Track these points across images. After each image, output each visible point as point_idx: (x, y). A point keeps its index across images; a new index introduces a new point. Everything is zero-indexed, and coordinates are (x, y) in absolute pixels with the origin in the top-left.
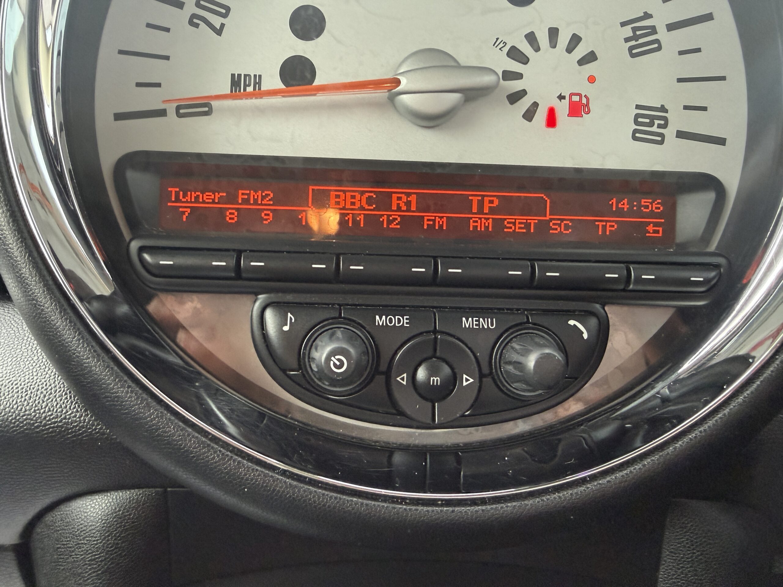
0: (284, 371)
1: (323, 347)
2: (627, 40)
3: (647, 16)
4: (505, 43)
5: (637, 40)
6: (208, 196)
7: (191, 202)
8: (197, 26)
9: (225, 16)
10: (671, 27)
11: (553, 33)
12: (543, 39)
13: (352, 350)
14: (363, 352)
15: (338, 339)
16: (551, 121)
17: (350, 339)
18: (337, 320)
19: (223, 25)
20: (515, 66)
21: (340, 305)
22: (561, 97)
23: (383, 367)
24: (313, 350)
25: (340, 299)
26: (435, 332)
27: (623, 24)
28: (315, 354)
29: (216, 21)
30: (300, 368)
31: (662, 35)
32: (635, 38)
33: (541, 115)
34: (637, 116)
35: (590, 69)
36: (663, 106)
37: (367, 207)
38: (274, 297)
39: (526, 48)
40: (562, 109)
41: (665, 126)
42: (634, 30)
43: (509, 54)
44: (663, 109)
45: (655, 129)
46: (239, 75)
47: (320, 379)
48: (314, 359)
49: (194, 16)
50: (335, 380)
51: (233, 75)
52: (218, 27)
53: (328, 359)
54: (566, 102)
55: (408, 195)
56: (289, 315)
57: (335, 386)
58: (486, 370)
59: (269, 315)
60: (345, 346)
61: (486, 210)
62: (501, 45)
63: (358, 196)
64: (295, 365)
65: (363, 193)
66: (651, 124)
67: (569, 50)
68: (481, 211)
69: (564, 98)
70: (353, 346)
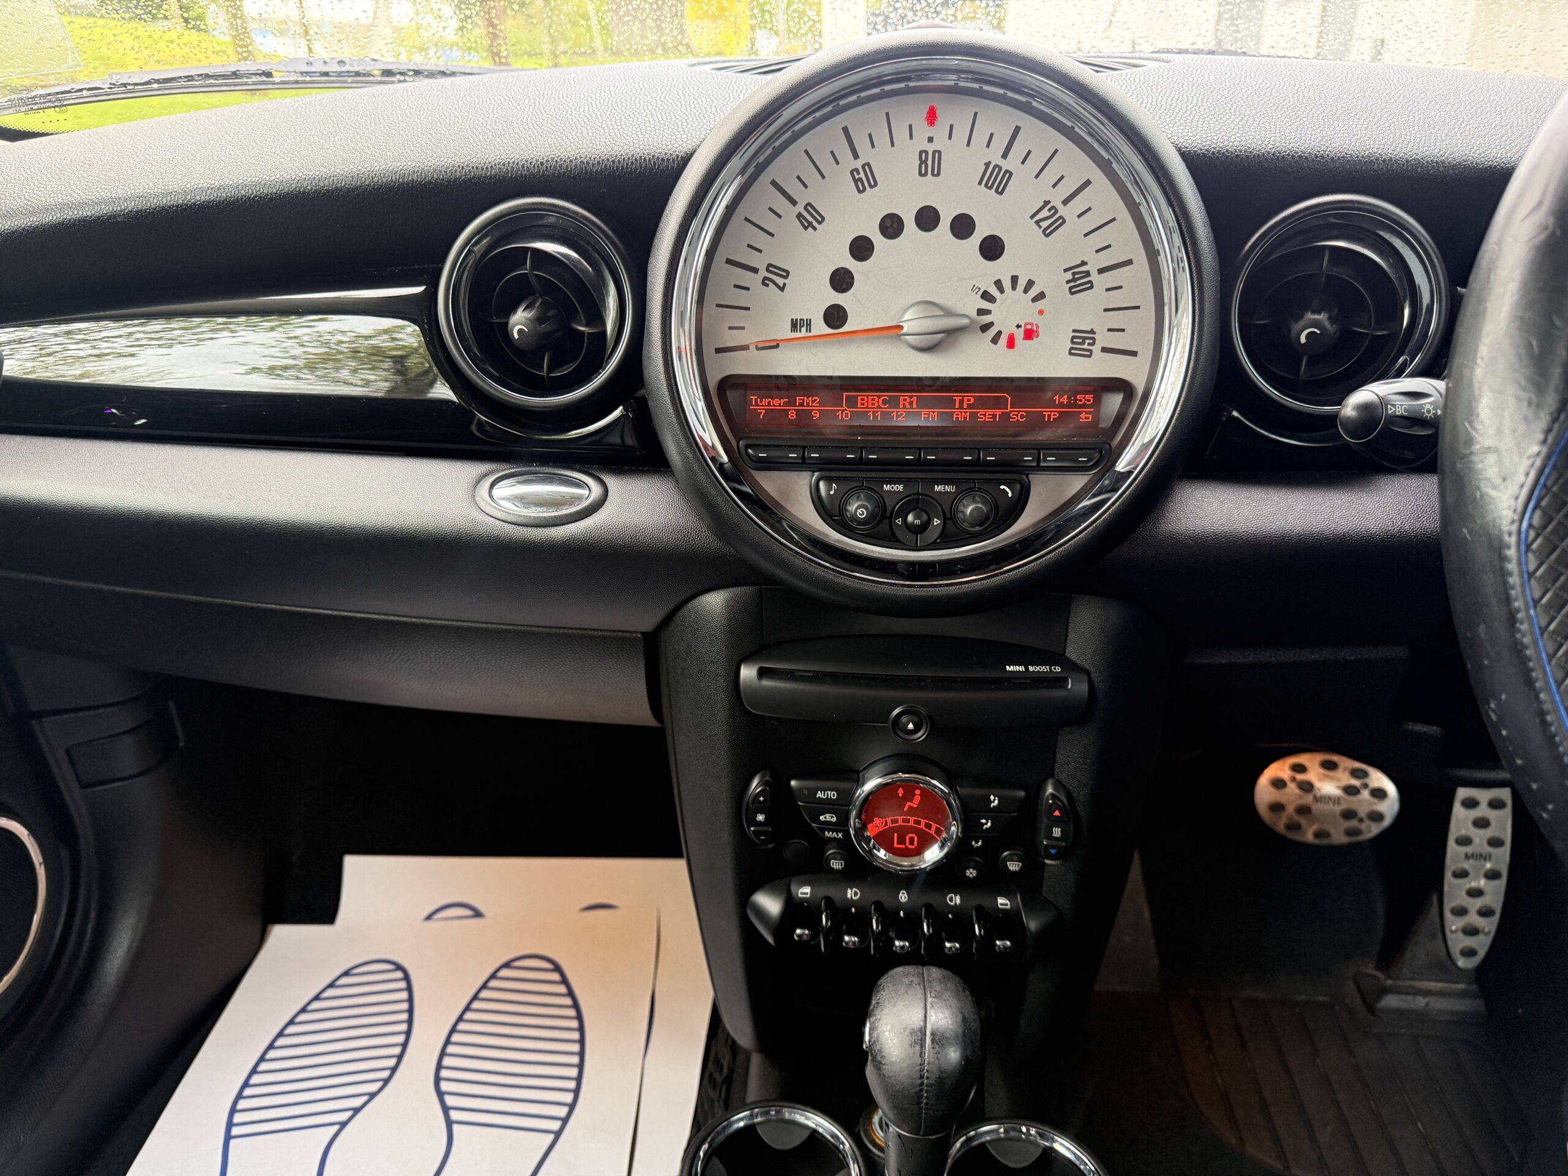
0: (831, 517)
1: (853, 504)
2: (1068, 282)
3: (1084, 263)
4: (980, 289)
5: (1075, 282)
6: (776, 401)
7: (765, 406)
8: (767, 285)
9: (786, 277)
10: (1101, 271)
11: (1014, 280)
12: (1007, 284)
13: (869, 506)
14: (876, 507)
15: (861, 500)
16: (1011, 344)
17: (869, 499)
18: (861, 488)
19: (785, 284)
20: (986, 305)
21: (863, 478)
22: (1018, 326)
23: (888, 514)
24: (848, 505)
25: (863, 474)
26: (919, 494)
27: (1066, 270)
28: (849, 508)
29: (780, 281)
30: (840, 515)
31: (1094, 277)
32: (1074, 280)
33: (1003, 340)
34: (1073, 337)
35: (1040, 304)
36: (1092, 330)
37: (882, 406)
38: (824, 474)
39: (994, 291)
40: (1019, 334)
41: (1093, 344)
42: (1074, 274)
43: (982, 297)
44: (1092, 332)
45: (1085, 346)
46: (796, 320)
47: (851, 522)
48: (848, 510)
49: (765, 278)
50: (860, 522)
51: (792, 320)
52: (782, 286)
53: (856, 510)
54: (1022, 330)
55: (911, 397)
56: (834, 485)
57: (859, 525)
58: (948, 516)
59: (822, 484)
60: (865, 503)
61: (965, 407)
62: (977, 290)
63: (876, 399)
64: (837, 513)
65: (879, 397)
66: (1083, 343)
67: (1026, 291)
68: (961, 407)
69: (1020, 326)
70: (870, 503)
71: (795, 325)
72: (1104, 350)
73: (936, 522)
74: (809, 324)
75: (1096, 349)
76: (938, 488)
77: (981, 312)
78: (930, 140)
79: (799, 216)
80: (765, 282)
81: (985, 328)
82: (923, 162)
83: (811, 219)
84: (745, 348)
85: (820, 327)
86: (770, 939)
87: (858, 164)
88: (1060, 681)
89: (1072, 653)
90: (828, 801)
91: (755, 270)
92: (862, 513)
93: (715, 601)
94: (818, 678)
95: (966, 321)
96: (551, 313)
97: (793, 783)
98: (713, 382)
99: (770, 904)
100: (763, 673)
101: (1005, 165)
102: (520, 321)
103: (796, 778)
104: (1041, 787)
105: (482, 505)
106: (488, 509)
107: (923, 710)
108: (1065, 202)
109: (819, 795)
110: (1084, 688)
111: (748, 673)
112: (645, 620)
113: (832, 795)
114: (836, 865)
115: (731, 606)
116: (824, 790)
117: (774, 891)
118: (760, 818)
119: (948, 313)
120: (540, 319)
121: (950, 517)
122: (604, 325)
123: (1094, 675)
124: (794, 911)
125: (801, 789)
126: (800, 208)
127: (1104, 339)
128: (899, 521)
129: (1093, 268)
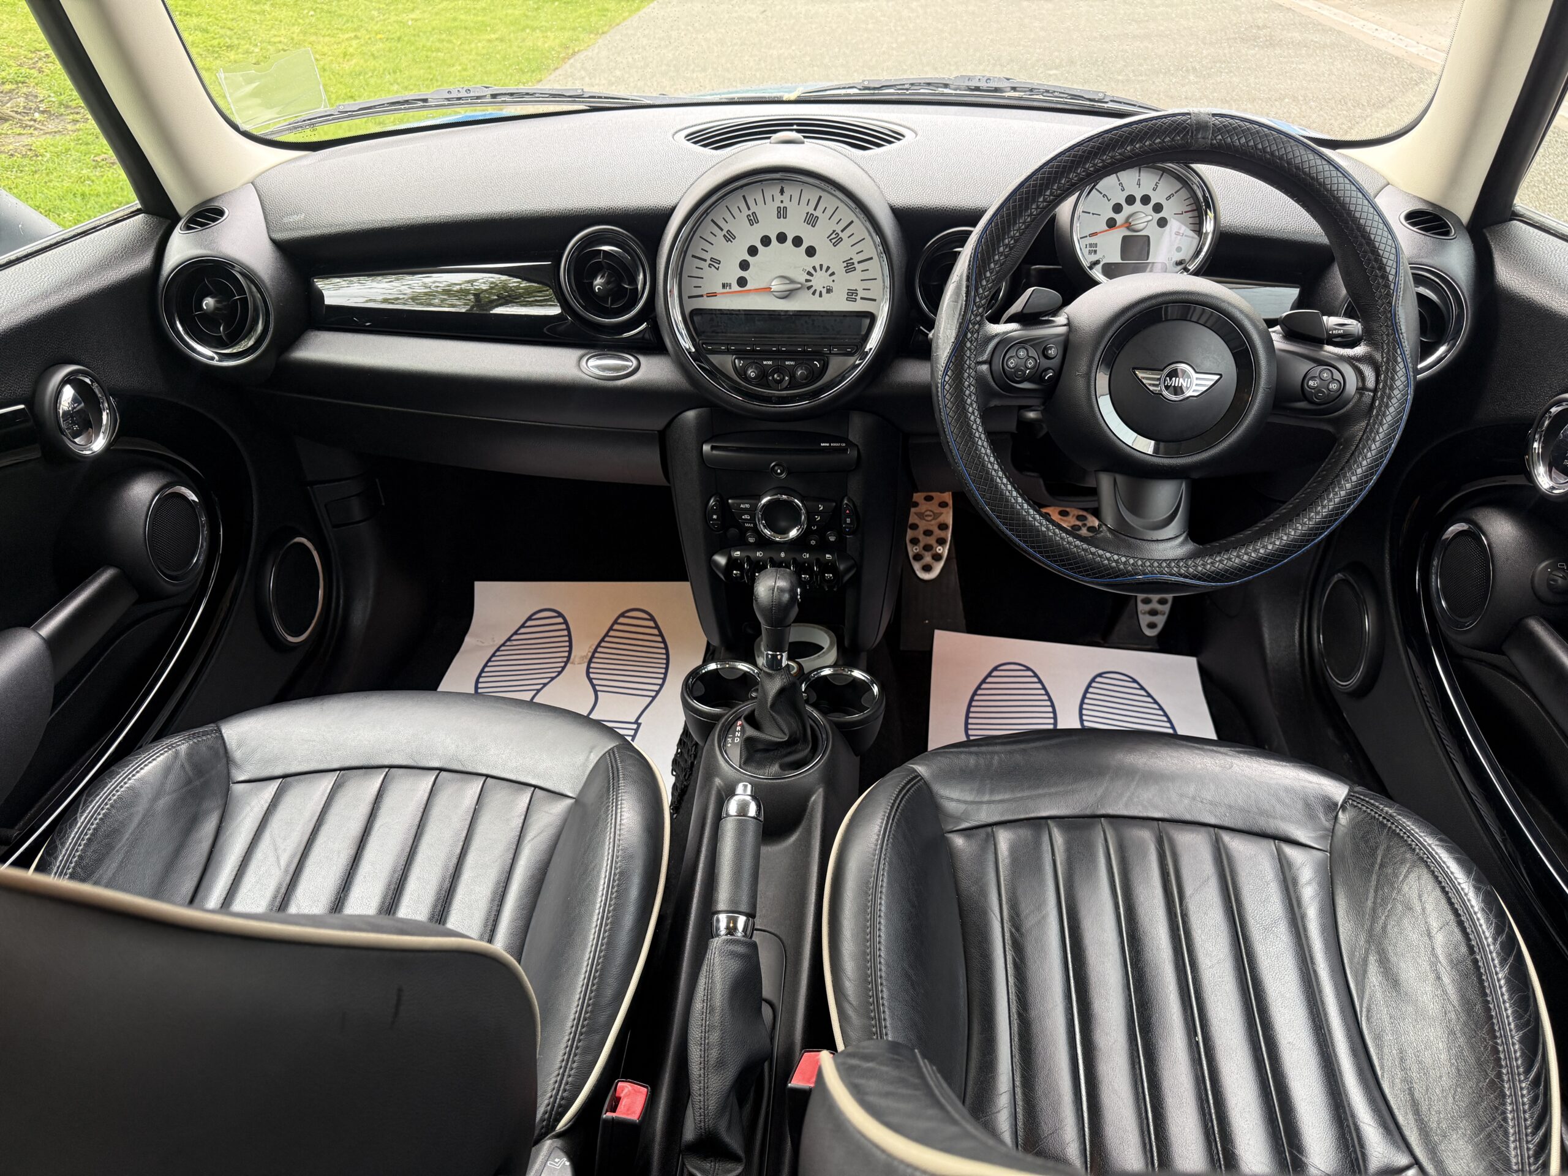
71: (724, 286)
72: (862, 298)
73: (787, 378)
74: (730, 285)
75: (858, 298)
76: (787, 363)
77: (807, 281)
78: (782, 202)
79: (724, 236)
80: (710, 266)
81: (809, 288)
82: (779, 212)
83: (730, 237)
84: (702, 296)
85: (735, 287)
86: (722, 577)
87: (750, 213)
88: (844, 450)
89: (851, 438)
90: (746, 509)
91: (705, 260)
92: (753, 375)
93: (691, 414)
94: (739, 450)
95: (799, 286)
96: (613, 279)
97: (730, 501)
98: (687, 312)
99: (721, 560)
100: (713, 448)
101: (816, 214)
102: (599, 282)
103: (731, 498)
104: (842, 500)
105: (584, 370)
106: (587, 372)
107: (785, 465)
108: (842, 231)
109: (742, 506)
110: (855, 453)
111: (706, 448)
112: (658, 424)
113: (748, 506)
114: (751, 540)
115: (699, 417)
116: (744, 504)
117: (722, 554)
118: (715, 517)
119: (792, 281)
120: (608, 283)
121: (792, 376)
122: (637, 285)
123: (860, 447)
124: (732, 563)
125: (733, 504)
126: (725, 232)
127: (861, 293)
128: (771, 378)
129: (855, 261)
